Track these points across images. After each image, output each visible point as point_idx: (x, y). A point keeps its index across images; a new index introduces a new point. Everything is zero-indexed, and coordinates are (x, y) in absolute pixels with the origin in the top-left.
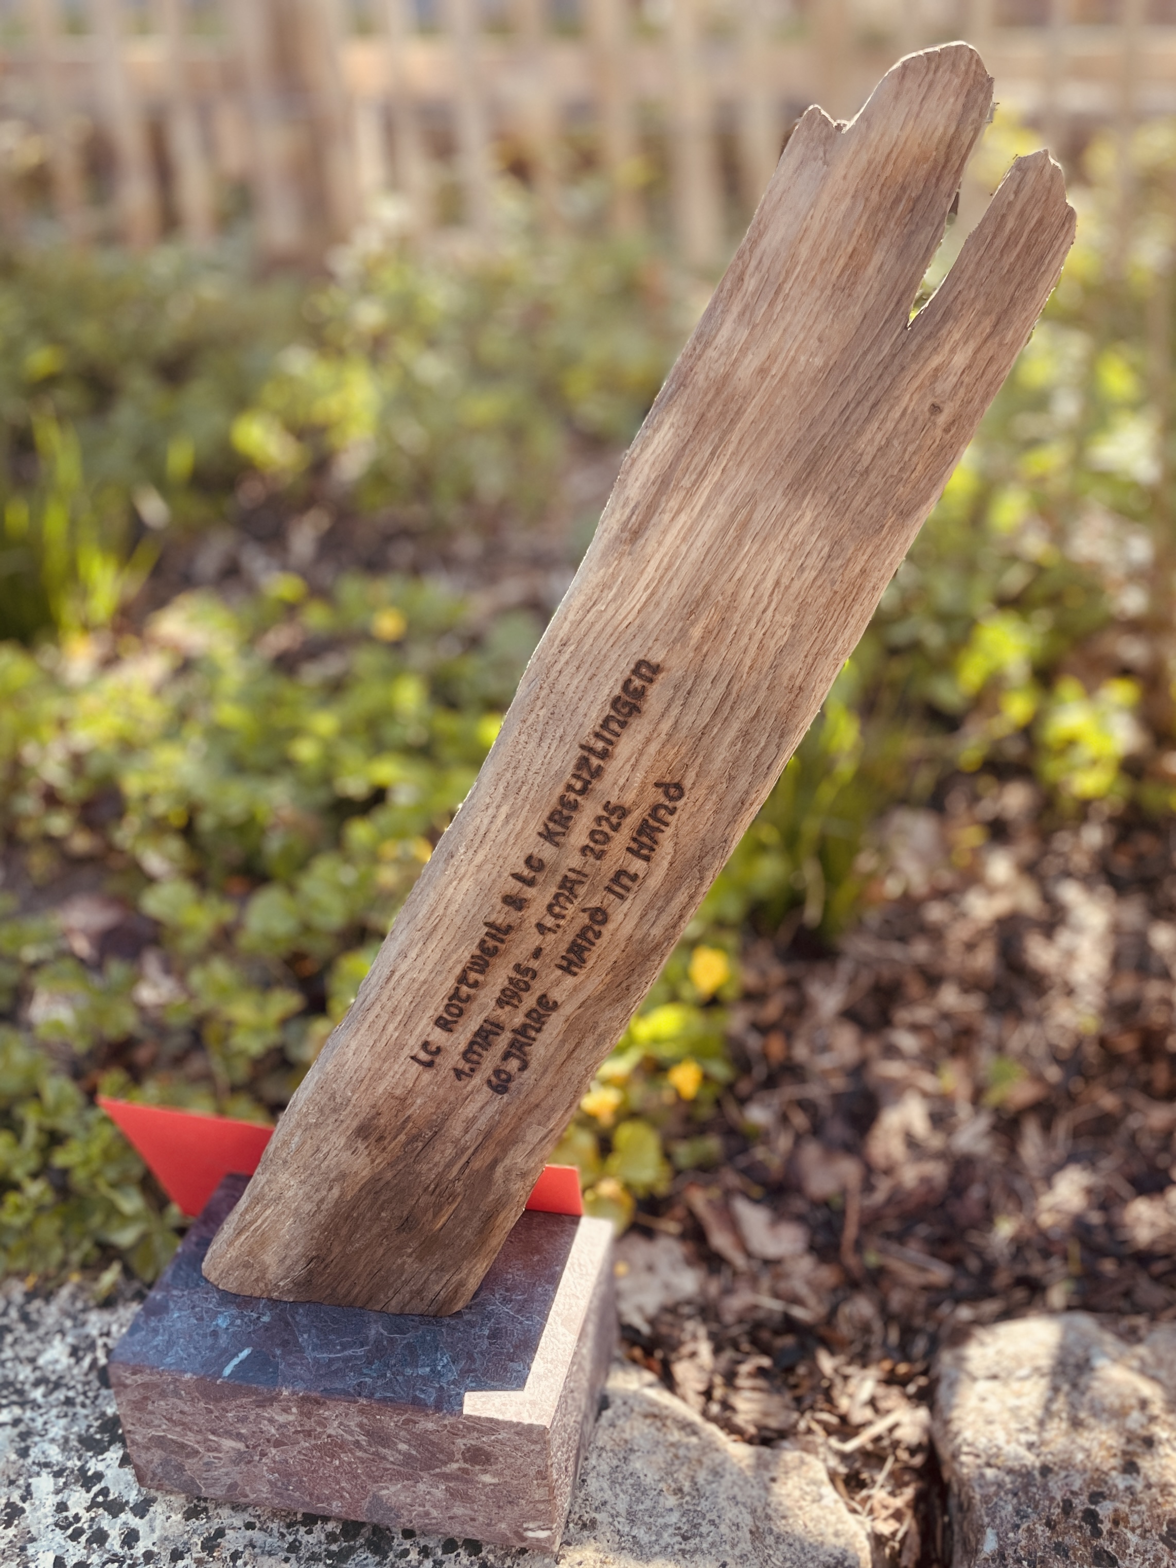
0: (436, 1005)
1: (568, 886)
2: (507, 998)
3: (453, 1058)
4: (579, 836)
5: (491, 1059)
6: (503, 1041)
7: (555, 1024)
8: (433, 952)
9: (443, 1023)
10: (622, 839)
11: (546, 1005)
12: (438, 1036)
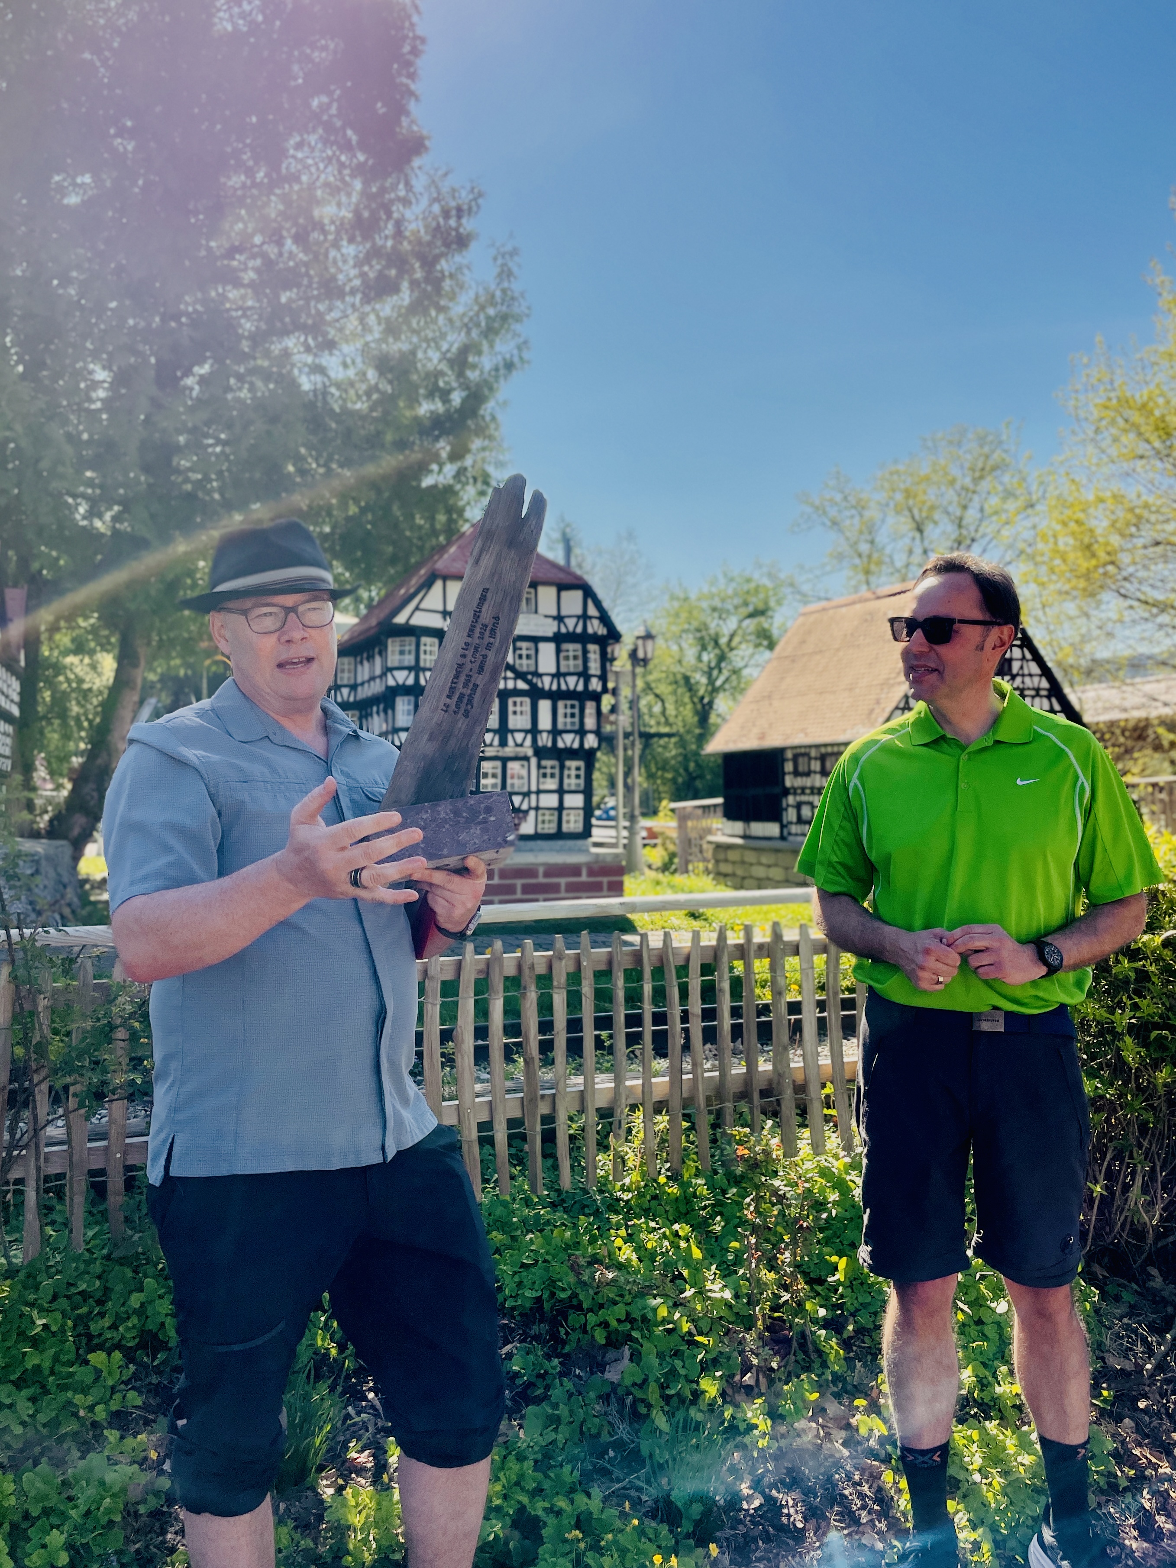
0: (446, 692)
1: (476, 649)
2: (465, 685)
3: (453, 707)
4: (477, 634)
5: (463, 706)
6: (465, 700)
7: (479, 690)
8: (443, 676)
9: (449, 697)
10: (487, 633)
11: (476, 686)
12: (448, 701)
